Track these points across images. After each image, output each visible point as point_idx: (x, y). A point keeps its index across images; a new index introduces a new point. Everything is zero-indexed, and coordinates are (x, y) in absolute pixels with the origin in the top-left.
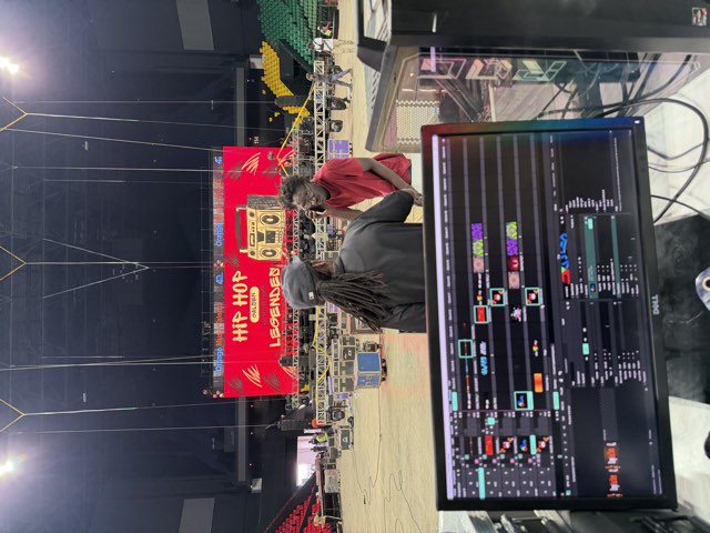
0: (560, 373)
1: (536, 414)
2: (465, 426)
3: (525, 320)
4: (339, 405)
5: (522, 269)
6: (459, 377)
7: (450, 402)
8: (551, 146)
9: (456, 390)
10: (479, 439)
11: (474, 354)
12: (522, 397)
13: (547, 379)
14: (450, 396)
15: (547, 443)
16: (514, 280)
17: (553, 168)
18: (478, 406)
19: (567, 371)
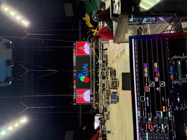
0: (171, 106)
1: (163, 118)
2: (142, 121)
3: (160, 91)
4: (106, 108)
5: (159, 76)
6: (140, 107)
7: (138, 114)
8: (167, 41)
9: (140, 110)
10: (146, 124)
11: (145, 100)
12: (159, 113)
13: (167, 108)
14: (138, 112)
15: (167, 127)
16: (157, 79)
17: (168, 47)
18: (146, 115)
19: (173, 106)
